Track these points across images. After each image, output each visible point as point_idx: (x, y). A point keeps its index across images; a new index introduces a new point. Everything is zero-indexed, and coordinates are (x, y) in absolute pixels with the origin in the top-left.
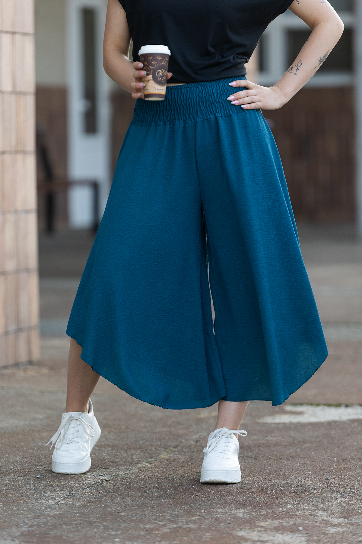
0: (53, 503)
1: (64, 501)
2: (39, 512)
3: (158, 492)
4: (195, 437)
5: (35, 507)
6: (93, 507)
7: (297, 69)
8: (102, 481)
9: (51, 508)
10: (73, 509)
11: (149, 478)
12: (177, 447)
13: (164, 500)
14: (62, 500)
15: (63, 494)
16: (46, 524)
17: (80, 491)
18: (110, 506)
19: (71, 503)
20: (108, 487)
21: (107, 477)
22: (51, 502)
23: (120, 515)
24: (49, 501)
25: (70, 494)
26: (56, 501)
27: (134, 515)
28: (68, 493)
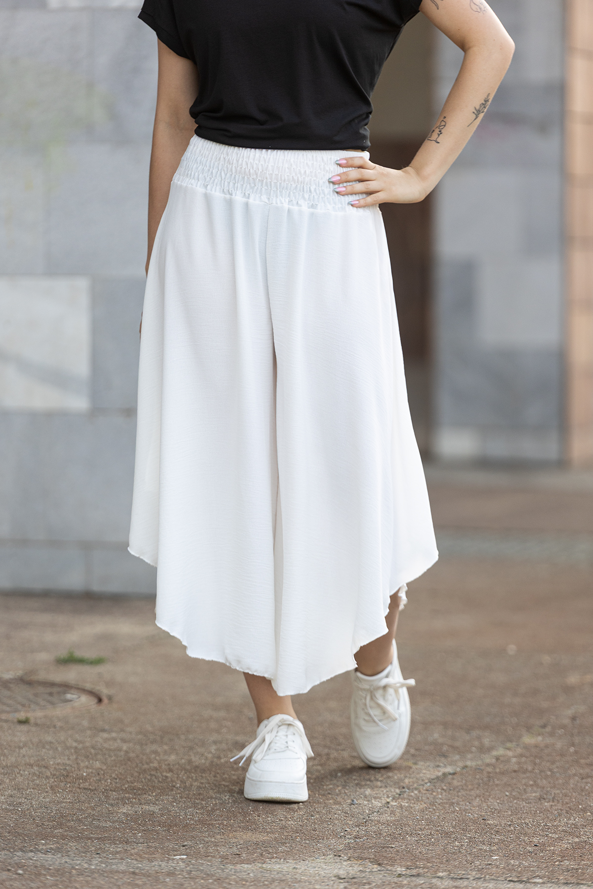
0: (380, 805)
1: (396, 802)
2: (362, 817)
3: (535, 792)
4: (570, 712)
5: (354, 810)
6: (442, 811)
7: (439, 133)
8: (444, 775)
9: (378, 811)
10: (413, 814)
11: (515, 771)
12: (544, 726)
13: (548, 804)
14: (392, 801)
15: (391, 792)
16: (379, 834)
17: (416, 789)
18: (468, 811)
19: (407, 805)
20: (455, 783)
21: (449, 769)
22: (377, 804)
23: (488, 824)
24: (373, 801)
25: (401, 792)
26: (384, 802)
27: (509, 823)
28: (398, 791)
